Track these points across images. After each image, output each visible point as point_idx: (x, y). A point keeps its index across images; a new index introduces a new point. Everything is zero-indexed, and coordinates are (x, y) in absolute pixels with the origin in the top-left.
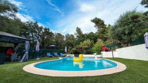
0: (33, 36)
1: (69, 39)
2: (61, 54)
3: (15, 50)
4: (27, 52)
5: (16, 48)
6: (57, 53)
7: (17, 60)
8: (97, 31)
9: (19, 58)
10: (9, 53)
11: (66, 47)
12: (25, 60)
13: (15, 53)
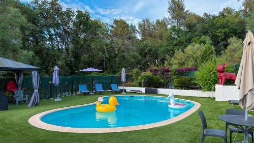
0: (51, 36)
1: (150, 35)
2: (114, 86)
3: (19, 83)
4: (36, 91)
5: (19, 81)
6: (101, 85)
7: (24, 101)
8: (243, 8)
9: (27, 99)
10: (10, 89)
11: (123, 69)
12: (35, 104)
13: (20, 88)
